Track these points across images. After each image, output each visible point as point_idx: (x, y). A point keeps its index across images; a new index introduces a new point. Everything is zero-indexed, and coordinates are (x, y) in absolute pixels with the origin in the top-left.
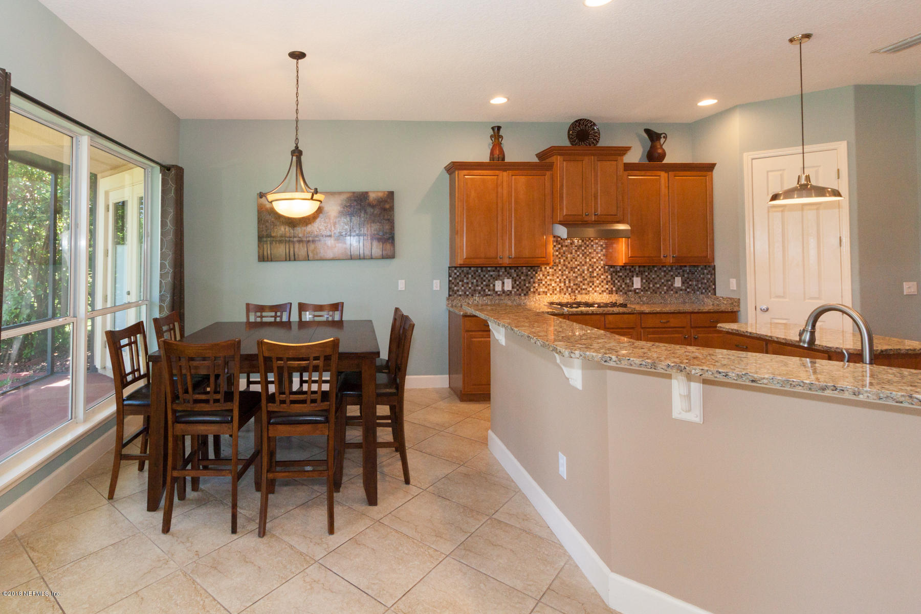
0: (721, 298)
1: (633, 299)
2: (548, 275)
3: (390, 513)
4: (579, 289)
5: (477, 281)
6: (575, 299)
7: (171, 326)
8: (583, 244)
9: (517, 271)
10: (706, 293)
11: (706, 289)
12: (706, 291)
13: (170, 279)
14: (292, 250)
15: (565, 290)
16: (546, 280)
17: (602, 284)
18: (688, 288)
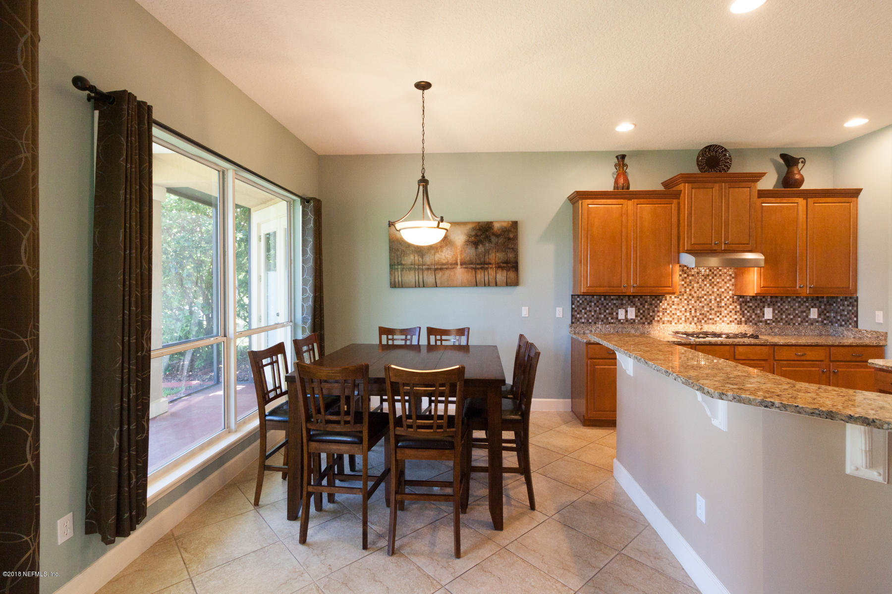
0: (865, 332)
1: (763, 330)
2: (673, 305)
3: (516, 540)
4: (705, 319)
5: (600, 309)
6: (701, 329)
7: (310, 346)
8: (710, 273)
9: (641, 300)
10: (846, 325)
11: (846, 321)
12: (846, 324)
13: (310, 303)
14: (421, 277)
15: (691, 319)
16: (671, 309)
17: (730, 314)
18: (825, 319)
